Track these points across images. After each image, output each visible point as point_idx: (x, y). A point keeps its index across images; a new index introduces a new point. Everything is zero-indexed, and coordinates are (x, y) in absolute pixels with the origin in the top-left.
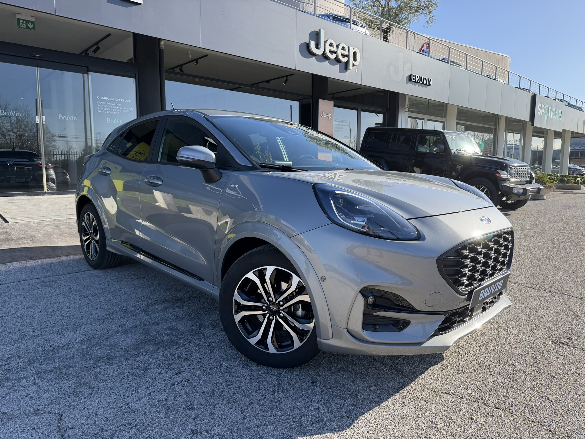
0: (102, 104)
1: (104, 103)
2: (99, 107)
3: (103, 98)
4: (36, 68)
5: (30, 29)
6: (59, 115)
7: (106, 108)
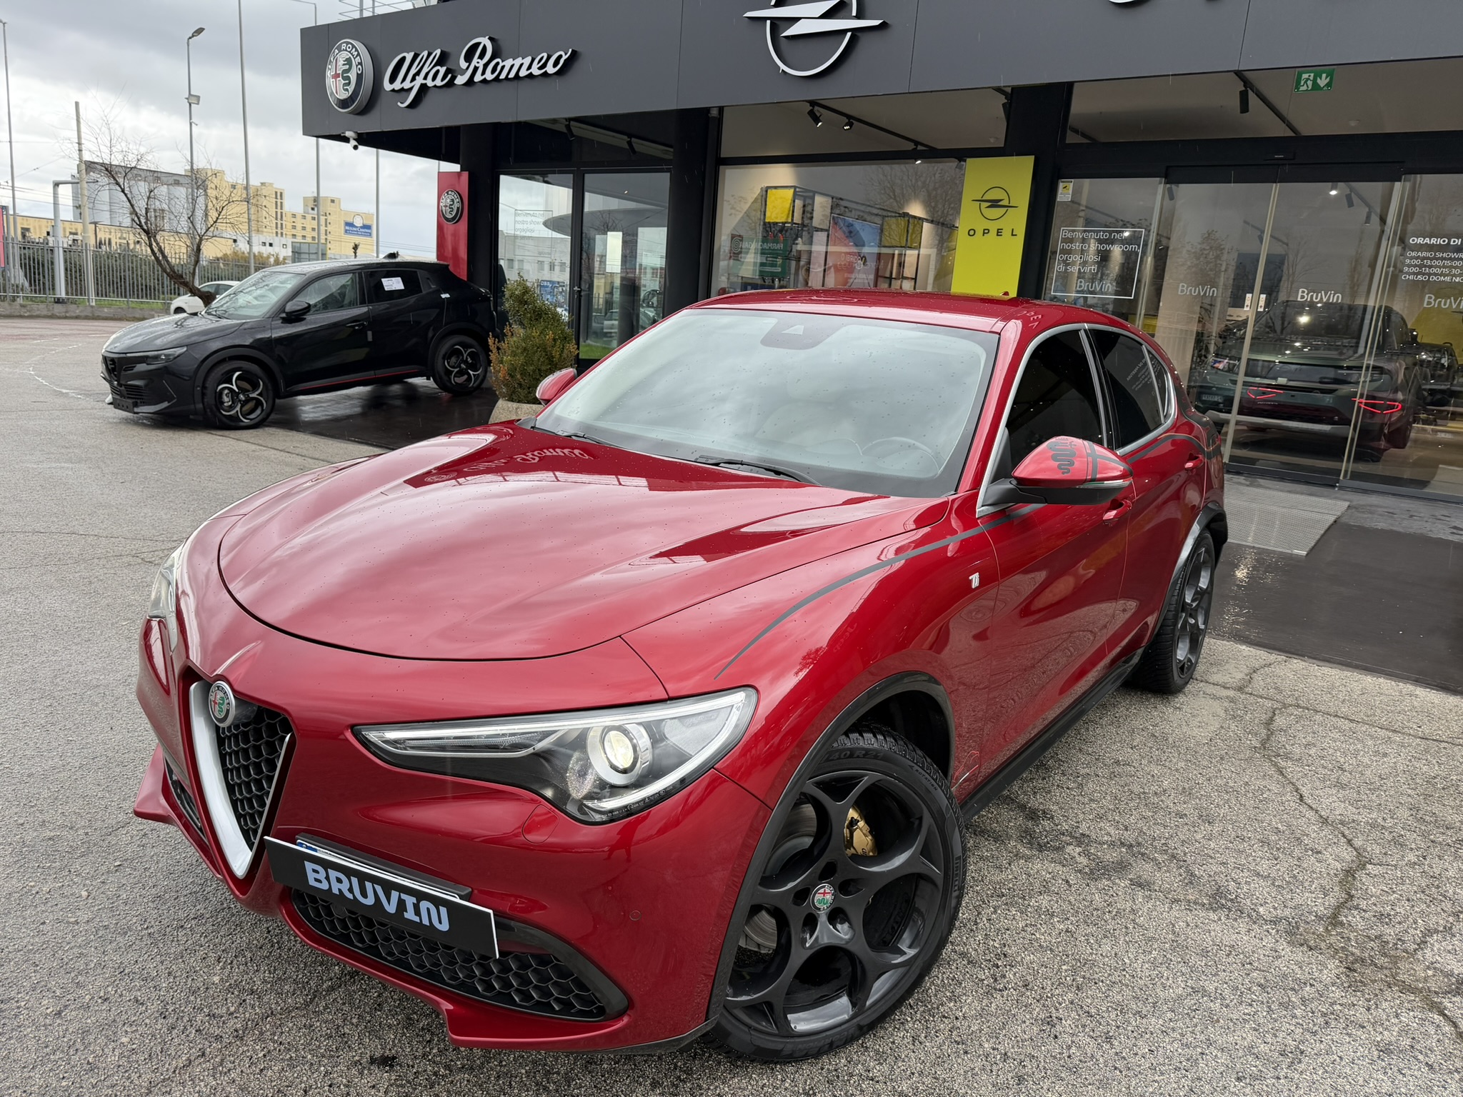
0: (1418, 258)
1: (1428, 254)
2: (1409, 266)
3: (1427, 240)
4: (1274, 185)
5: (1321, 89)
6: (1301, 290)
7: (1430, 267)
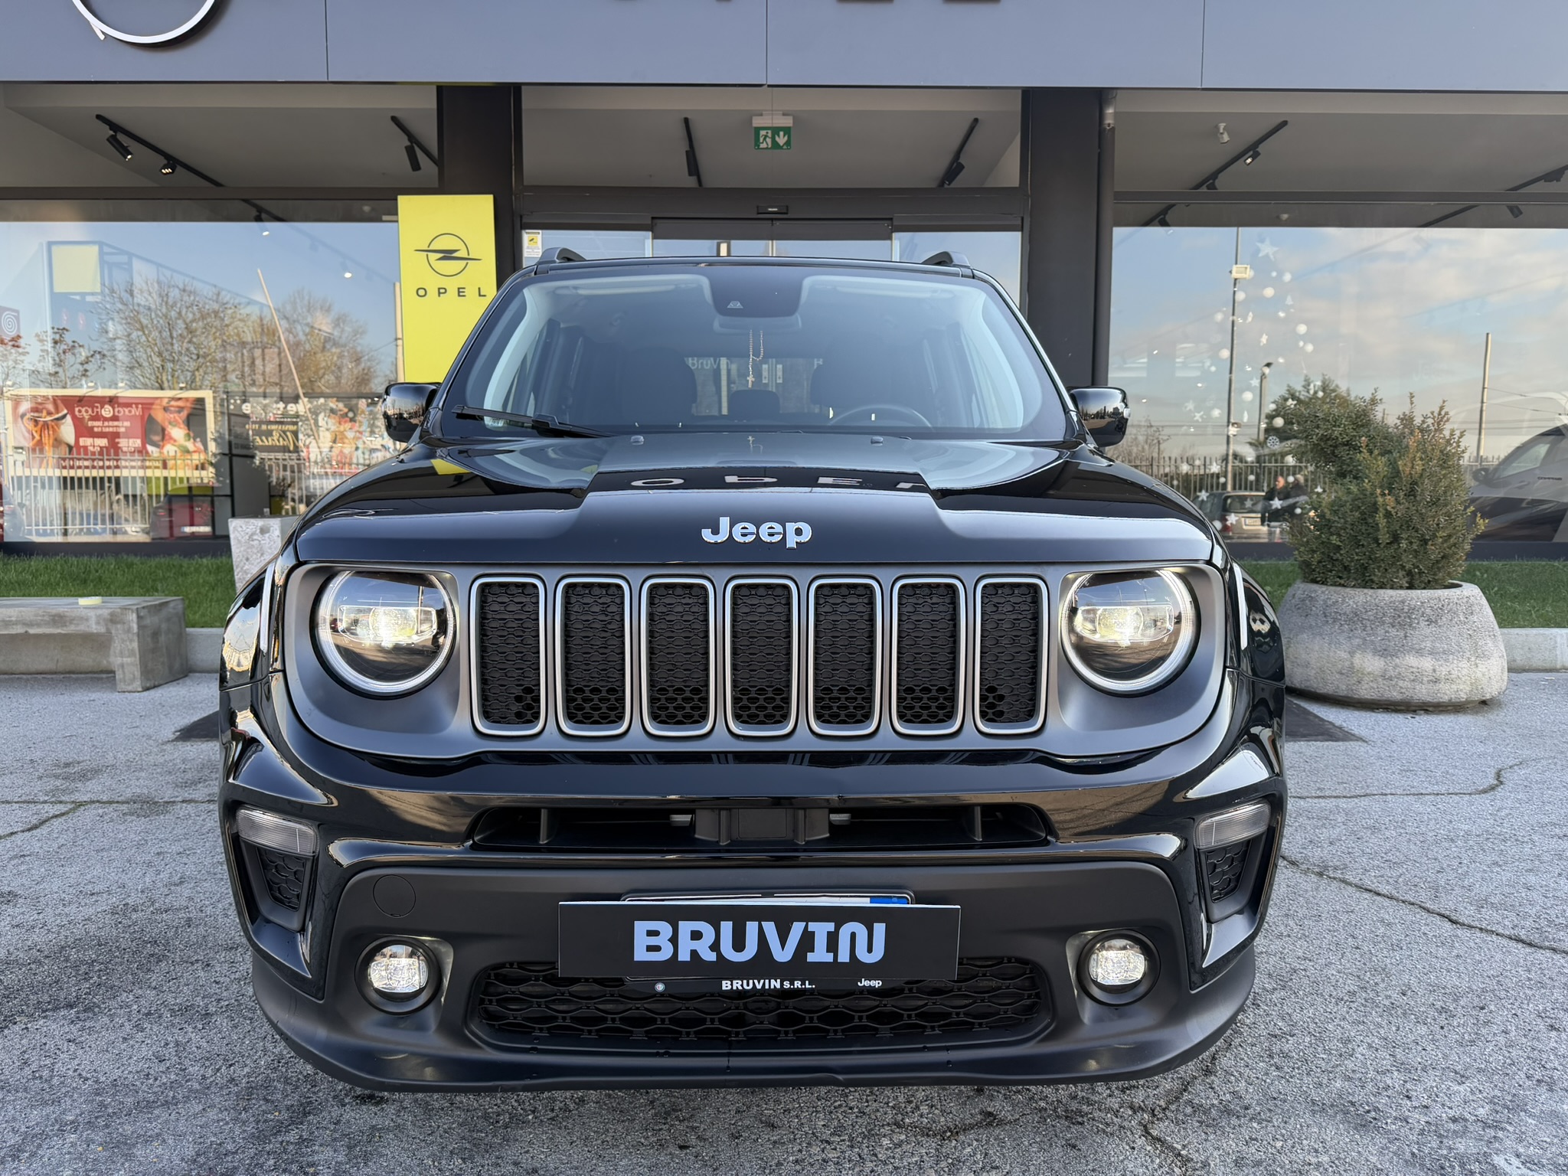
4: (770, 242)
5: (780, 147)
